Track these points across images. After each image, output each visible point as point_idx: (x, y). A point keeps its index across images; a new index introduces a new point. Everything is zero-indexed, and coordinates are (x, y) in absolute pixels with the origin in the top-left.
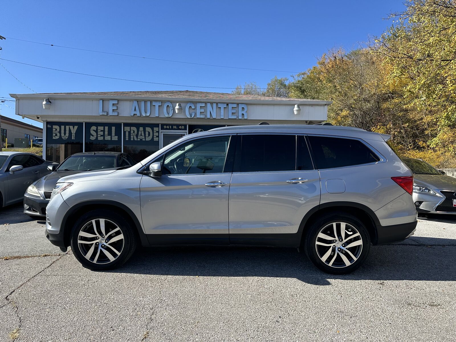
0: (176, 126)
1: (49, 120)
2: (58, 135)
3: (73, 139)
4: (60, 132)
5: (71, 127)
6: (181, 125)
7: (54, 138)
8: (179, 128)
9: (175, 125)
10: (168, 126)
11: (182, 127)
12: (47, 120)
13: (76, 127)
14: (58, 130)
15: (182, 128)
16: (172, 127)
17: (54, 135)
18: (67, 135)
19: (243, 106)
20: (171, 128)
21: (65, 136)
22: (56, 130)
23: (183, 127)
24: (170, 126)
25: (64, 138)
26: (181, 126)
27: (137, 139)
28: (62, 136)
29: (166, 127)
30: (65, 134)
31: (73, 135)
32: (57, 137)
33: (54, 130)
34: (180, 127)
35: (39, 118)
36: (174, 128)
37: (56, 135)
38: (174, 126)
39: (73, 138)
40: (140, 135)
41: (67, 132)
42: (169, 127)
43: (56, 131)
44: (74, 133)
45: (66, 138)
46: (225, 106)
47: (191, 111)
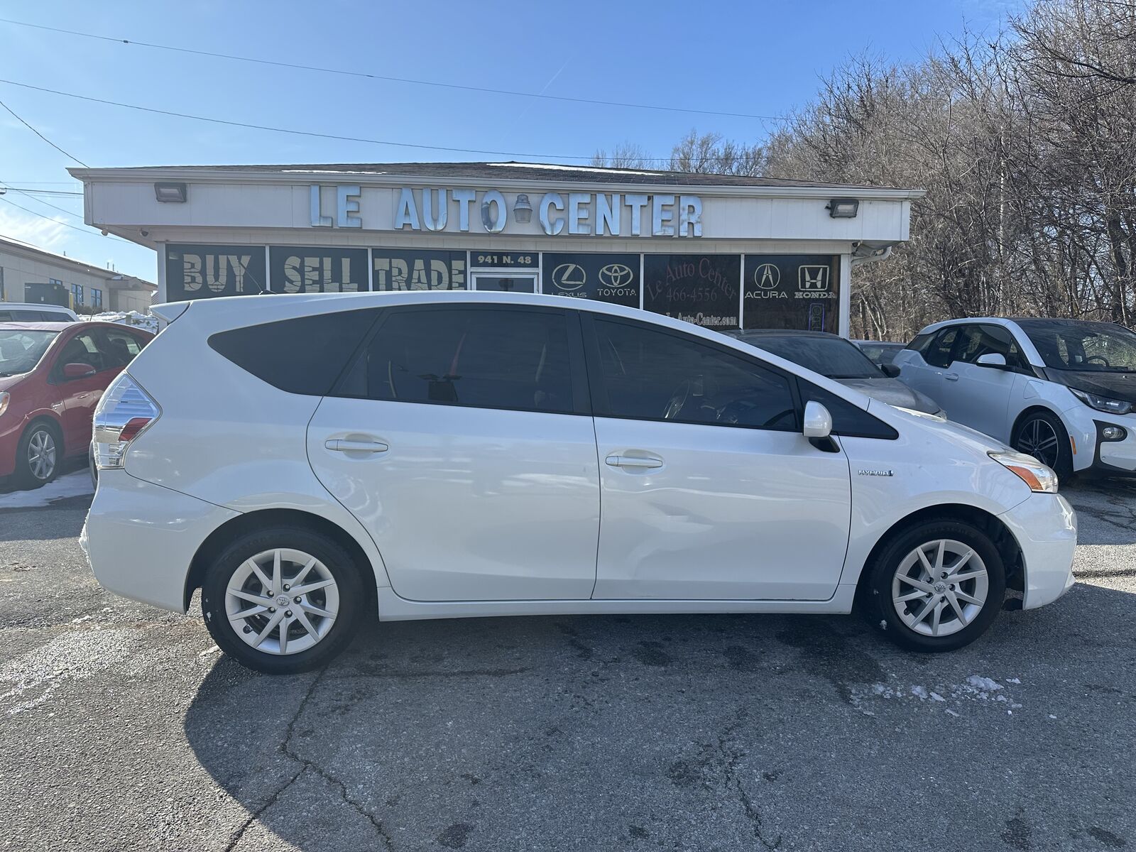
0: (509, 257)
6: (525, 254)
8: (519, 261)
9: (507, 254)
10: (489, 257)
11: (525, 260)
15: (527, 262)
16: (500, 260)
19: (691, 201)
20: (496, 262)
23: (528, 259)
24: (495, 258)
26: (522, 258)
29: (483, 257)
34: (521, 260)
36: (504, 262)
38: (505, 258)
40: (417, 281)
42: (493, 259)
46: (644, 201)
47: (555, 215)
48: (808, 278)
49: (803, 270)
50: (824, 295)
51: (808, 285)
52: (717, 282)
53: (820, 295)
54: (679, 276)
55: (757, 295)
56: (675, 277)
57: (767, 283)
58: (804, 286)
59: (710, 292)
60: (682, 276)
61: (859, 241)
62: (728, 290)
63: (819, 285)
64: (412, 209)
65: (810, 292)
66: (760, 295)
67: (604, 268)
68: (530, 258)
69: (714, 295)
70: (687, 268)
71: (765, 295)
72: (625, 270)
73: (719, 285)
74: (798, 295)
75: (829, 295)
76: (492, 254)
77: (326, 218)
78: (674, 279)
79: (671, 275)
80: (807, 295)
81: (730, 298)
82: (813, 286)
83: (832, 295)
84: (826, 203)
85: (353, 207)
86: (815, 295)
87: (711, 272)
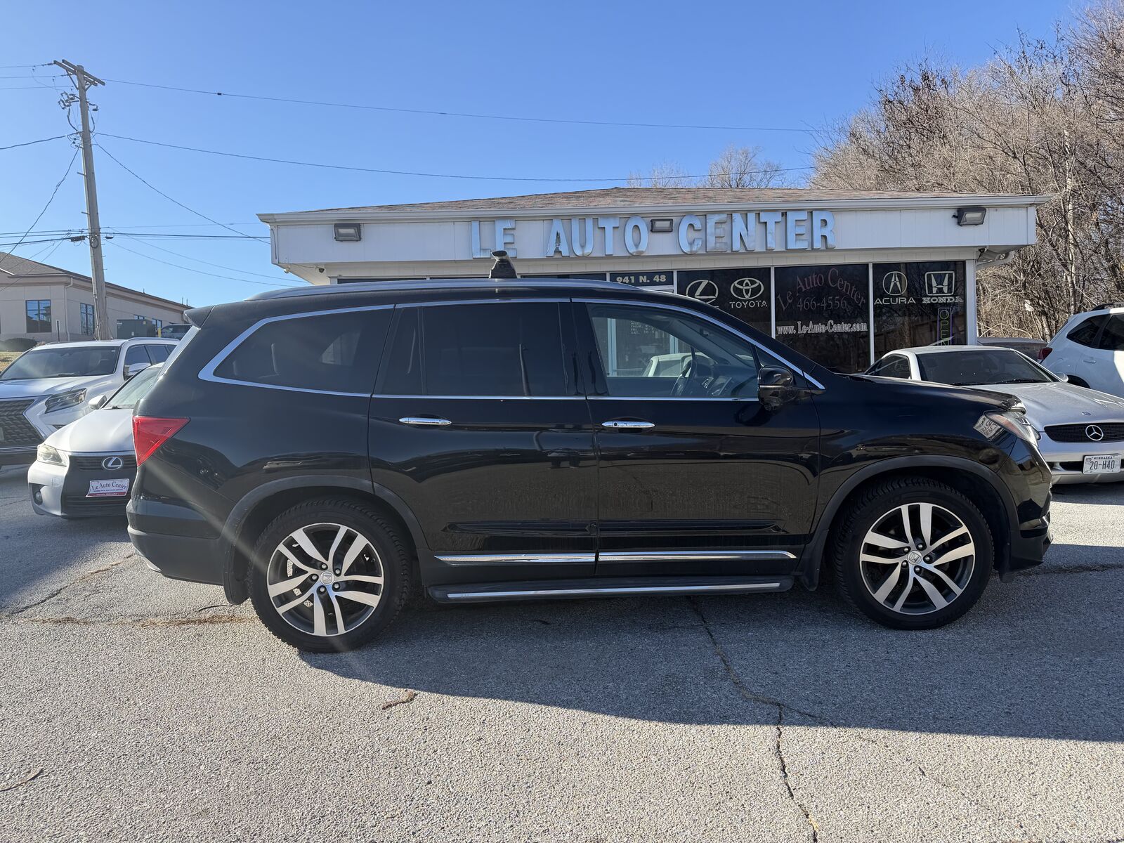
0: (645, 277)
6: (660, 273)
8: (654, 280)
9: (643, 274)
10: (627, 278)
11: (660, 278)
15: (661, 280)
16: (637, 279)
19: (824, 216)
20: (633, 281)
23: (663, 278)
24: (632, 278)
26: (657, 277)
29: (621, 278)
34: (656, 279)
36: (641, 281)
38: (641, 278)
42: (630, 279)
46: (779, 217)
47: (693, 235)
48: (934, 283)
49: (929, 276)
50: (951, 300)
51: (935, 290)
52: (847, 291)
53: (947, 300)
54: (809, 285)
55: (886, 301)
56: (805, 288)
57: (896, 290)
58: (931, 291)
59: (839, 301)
60: (811, 286)
61: (986, 246)
62: (857, 298)
63: (945, 289)
64: (562, 237)
65: (937, 297)
66: (889, 301)
67: (736, 282)
68: (665, 276)
69: (844, 303)
70: (816, 278)
71: (894, 301)
72: (756, 283)
73: (848, 293)
74: (926, 300)
75: (955, 299)
76: (629, 274)
77: (485, 250)
78: (804, 290)
79: (801, 285)
80: (934, 300)
81: (860, 305)
82: (940, 291)
83: (959, 300)
84: (954, 212)
85: (509, 239)
86: (943, 300)
87: (841, 281)
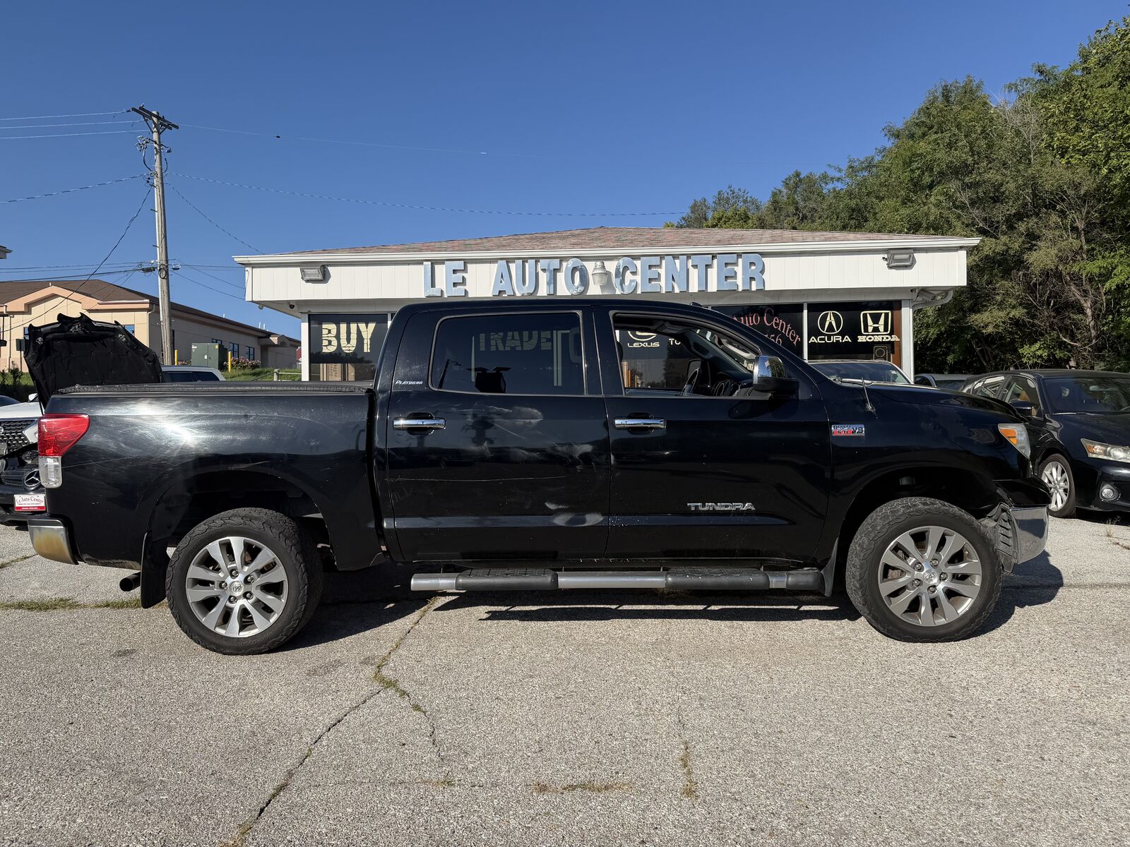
1: (315, 310)
2: (335, 342)
3: (365, 351)
4: (338, 337)
5: (362, 326)
7: (325, 350)
12: (310, 310)
13: (372, 326)
14: (334, 332)
17: (325, 343)
18: (354, 342)
19: (752, 259)
21: (349, 345)
22: (330, 331)
25: (348, 348)
27: (504, 346)
28: (342, 345)
30: (348, 340)
31: (365, 341)
32: (332, 349)
33: (325, 332)
35: (294, 306)
37: (330, 342)
39: (366, 349)
40: (511, 338)
41: (354, 336)
43: (329, 335)
44: (369, 337)
45: (350, 348)
47: (628, 277)
48: (870, 322)
49: (865, 316)
50: (887, 338)
51: (870, 329)
52: (782, 329)
53: (883, 338)
55: (820, 339)
57: (831, 328)
58: (866, 330)
61: (918, 287)
62: (792, 336)
64: (506, 278)
65: (873, 335)
66: (824, 339)
69: (779, 341)
70: (752, 317)
71: (829, 339)
73: (783, 332)
74: (861, 339)
75: (892, 338)
77: (436, 289)
80: (870, 339)
81: (795, 343)
82: (876, 330)
83: (895, 338)
84: (882, 254)
85: (458, 279)
86: (878, 339)
87: (776, 320)
